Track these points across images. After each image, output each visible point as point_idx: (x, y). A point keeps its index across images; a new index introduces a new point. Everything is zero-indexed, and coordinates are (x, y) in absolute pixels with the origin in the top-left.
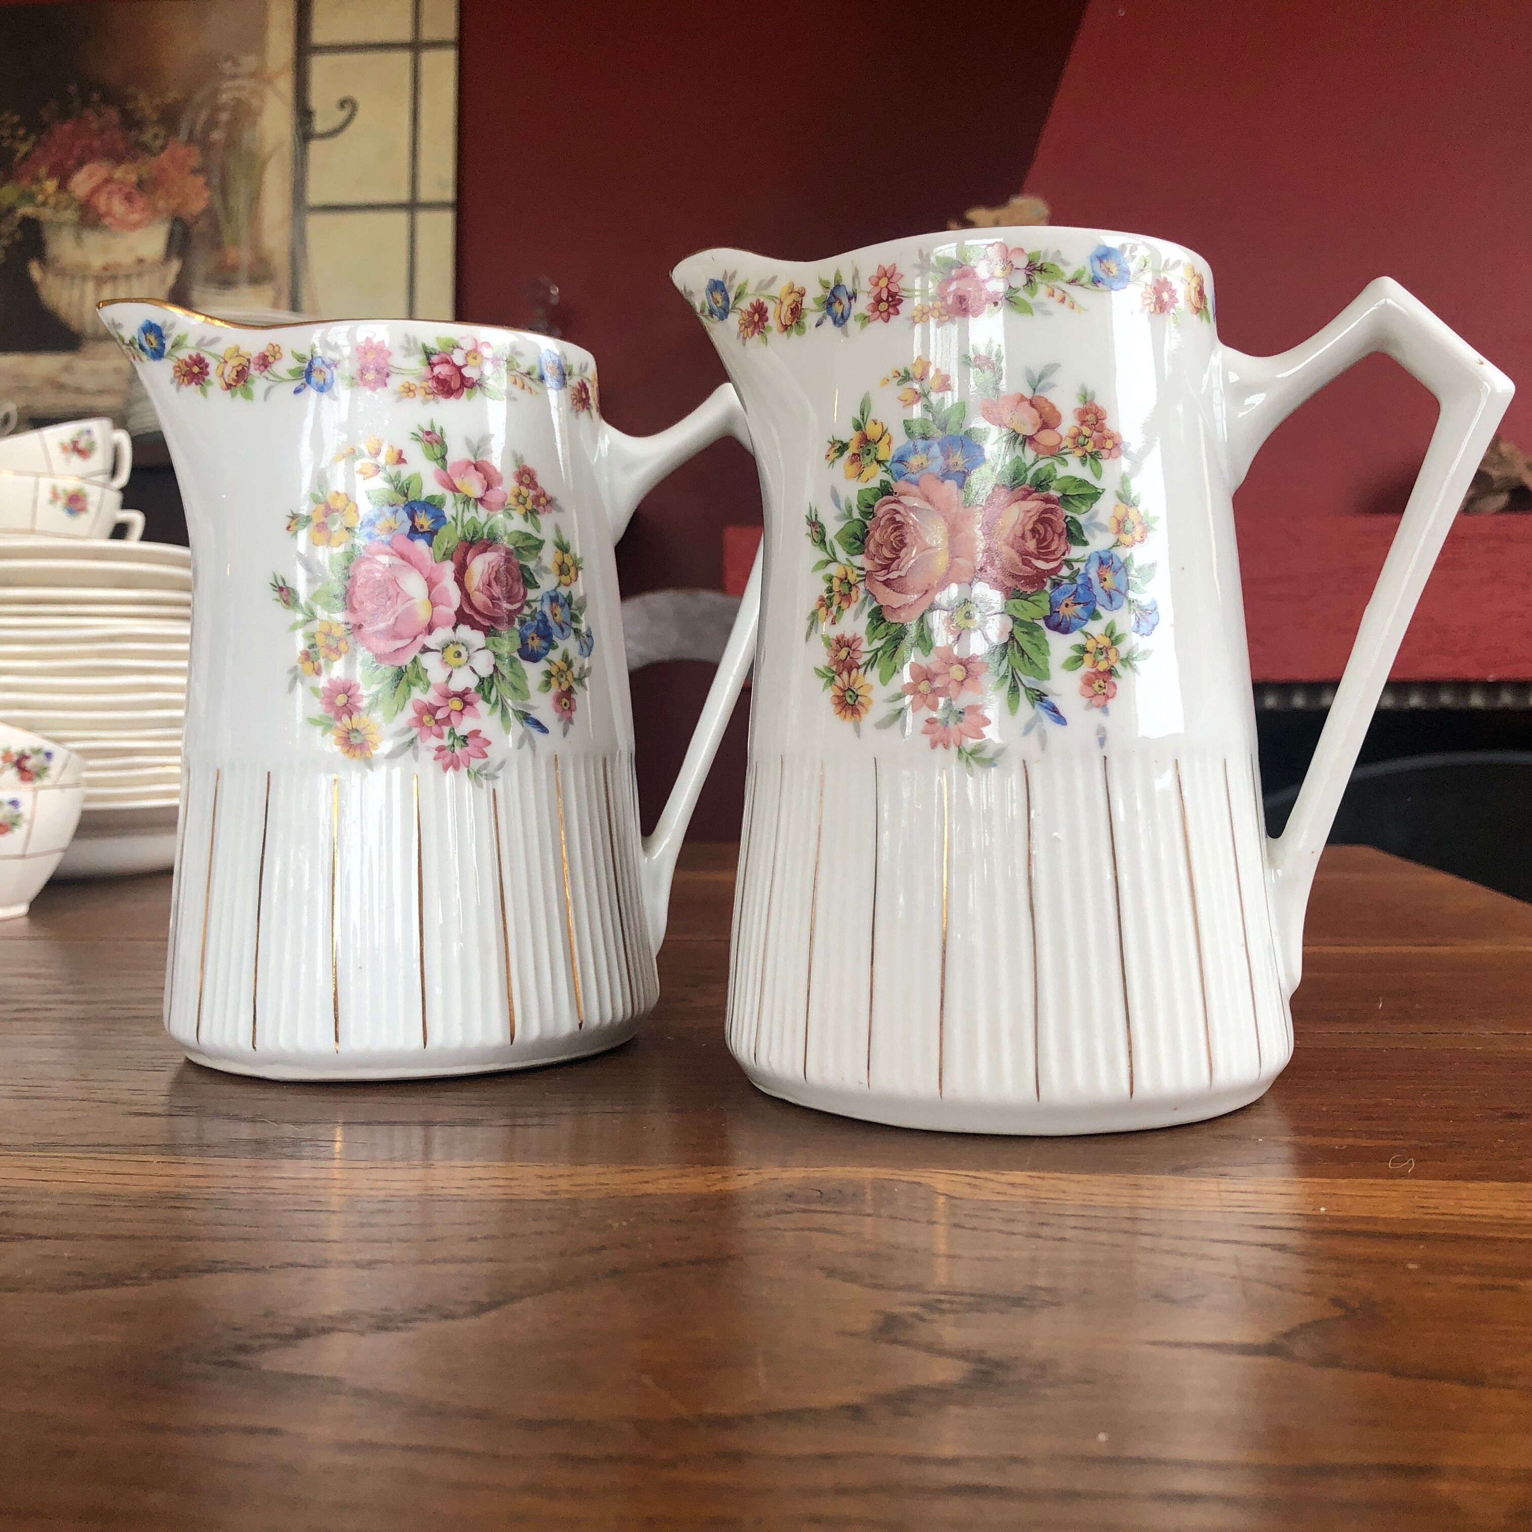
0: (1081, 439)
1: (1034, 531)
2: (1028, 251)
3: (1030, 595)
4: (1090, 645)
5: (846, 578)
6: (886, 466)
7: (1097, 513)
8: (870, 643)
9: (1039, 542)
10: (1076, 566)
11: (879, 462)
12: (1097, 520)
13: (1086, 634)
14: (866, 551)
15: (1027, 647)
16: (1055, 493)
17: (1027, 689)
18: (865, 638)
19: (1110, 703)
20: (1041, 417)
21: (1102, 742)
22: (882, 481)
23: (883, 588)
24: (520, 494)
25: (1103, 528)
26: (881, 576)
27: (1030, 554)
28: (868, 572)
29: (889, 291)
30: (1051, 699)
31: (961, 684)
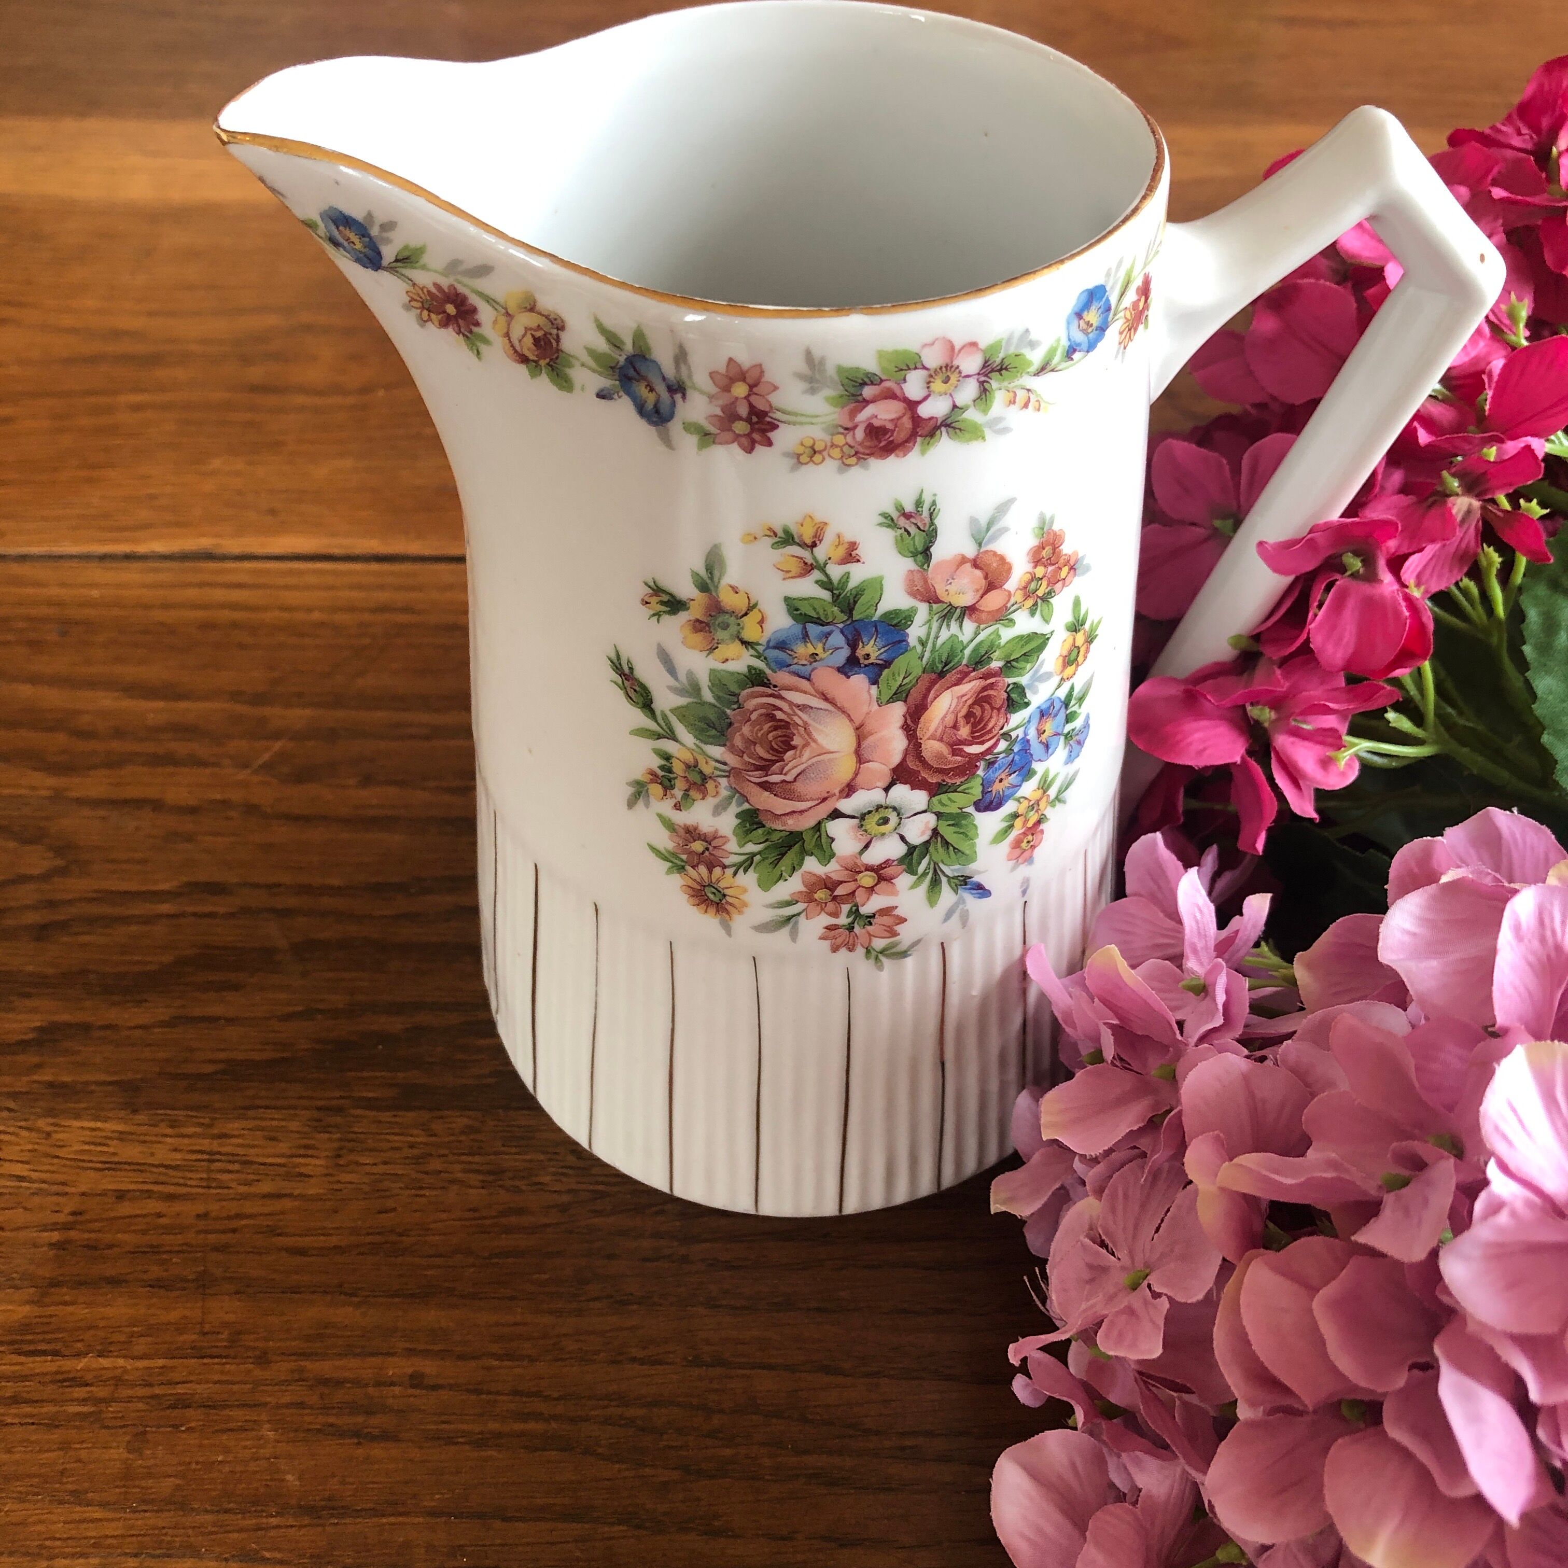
1: (969, 716)
2: (983, 345)
3: (960, 786)
4: (1022, 808)
5: (695, 766)
6: (756, 650)
8: (741, 846)
10: (1014, 734)
11: (746, 643)
13: (1018, 800)
14: (728, 744)
18: (732, 838)
20: (986, 578)
22: (750, 668)
23: (757, 790)
26: (756, 776)
28: (733, 768)
29: (751, 406)
31: (871, 890)
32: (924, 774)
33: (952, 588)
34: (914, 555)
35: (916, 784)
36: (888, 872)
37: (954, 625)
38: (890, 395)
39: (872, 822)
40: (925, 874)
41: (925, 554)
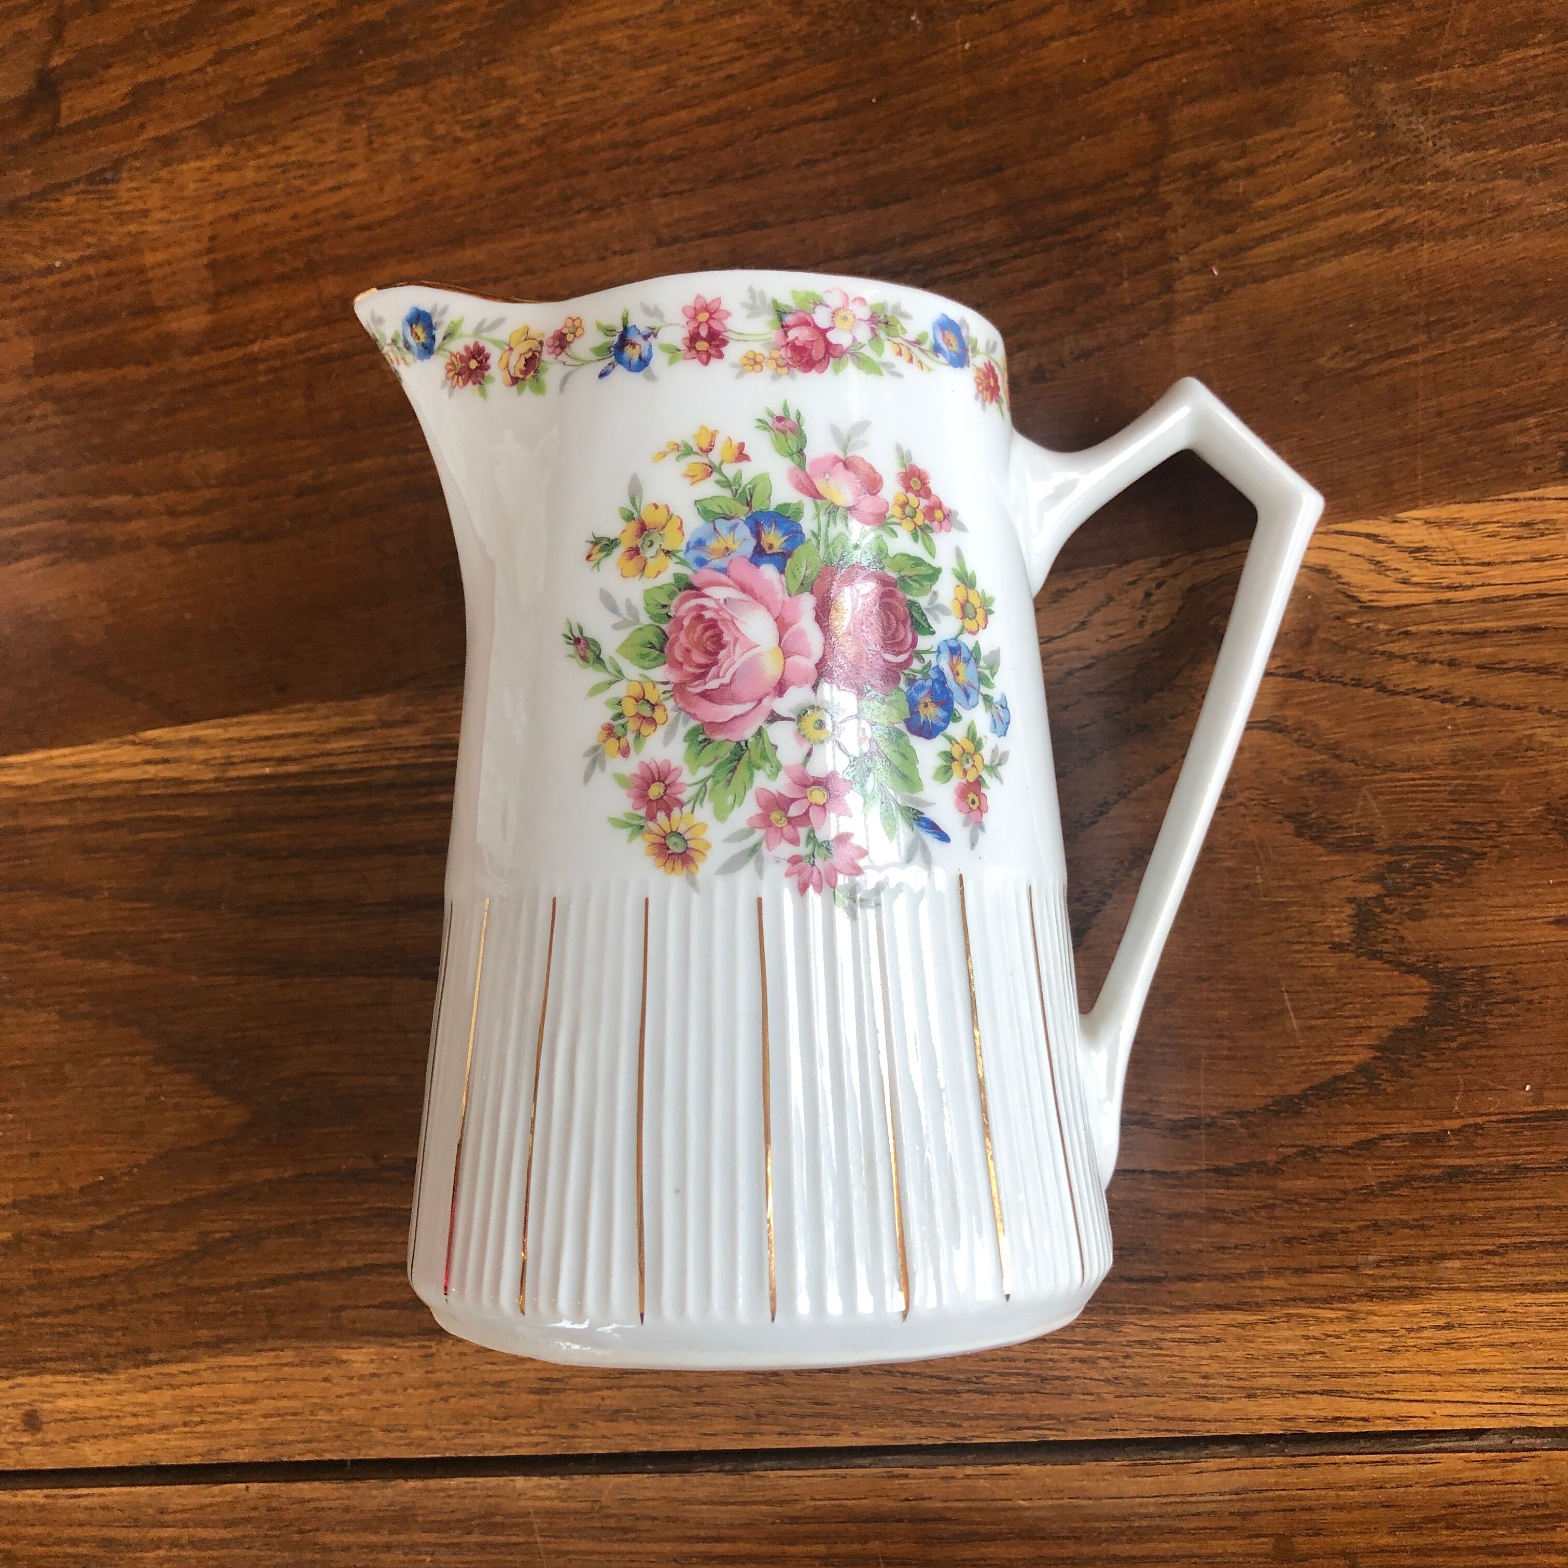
24: (906, 503)
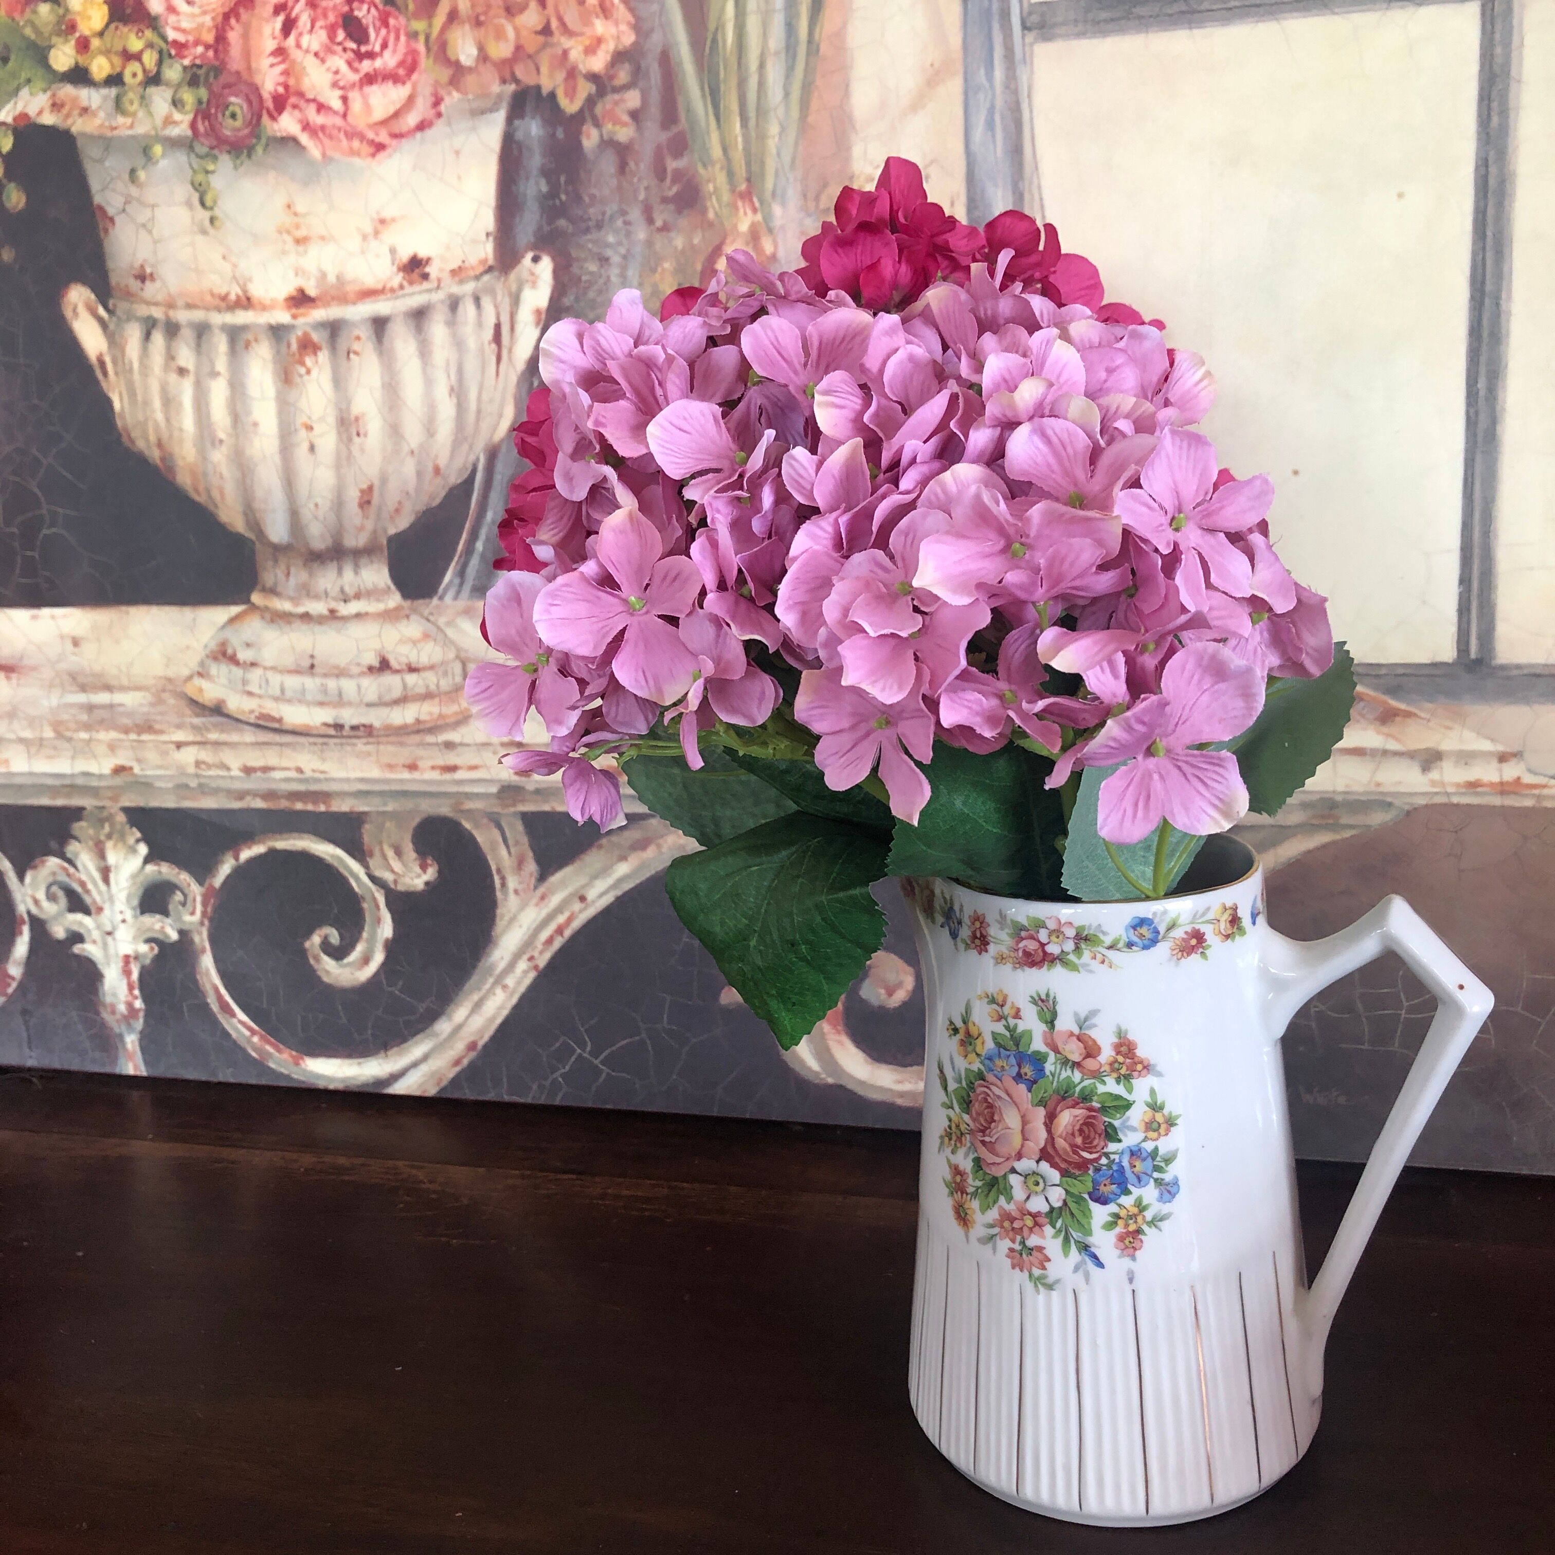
0: (1116, 1065)
1: (1081, 1131)
2: (1076, 924)
3: (1079, 1176)
4: (1123, 1213)
7: (1129, 1118)
8: (974, 1181)
9: (1084, 1139)
10: (1112, 1157)
11: (978, 1055)
12: (1129, 1123)
13: (1119, 1205)
15: (1075, 1211)
16: (1096, 1105)
17: (1077, 1242)
18: (971, 1176)
19: (1138, 1253)
21: (1131, 1280)
25: (1134, 1129)
26: (979, 1136)
27: (1078, 1147)
29: (981, 934)
30: (1093, 1249)
31: (1031, 1229)
32: (1057, 1160)
33: (1067, 1048)
34: (1046, 1022)
35: (1054, 1165)
36: (1039, 1219)
37: (1069, 1072)
38: (1032, 937)
39: (1031, 1180)
40: (1060, 1231)
41: (1051, 1023)
